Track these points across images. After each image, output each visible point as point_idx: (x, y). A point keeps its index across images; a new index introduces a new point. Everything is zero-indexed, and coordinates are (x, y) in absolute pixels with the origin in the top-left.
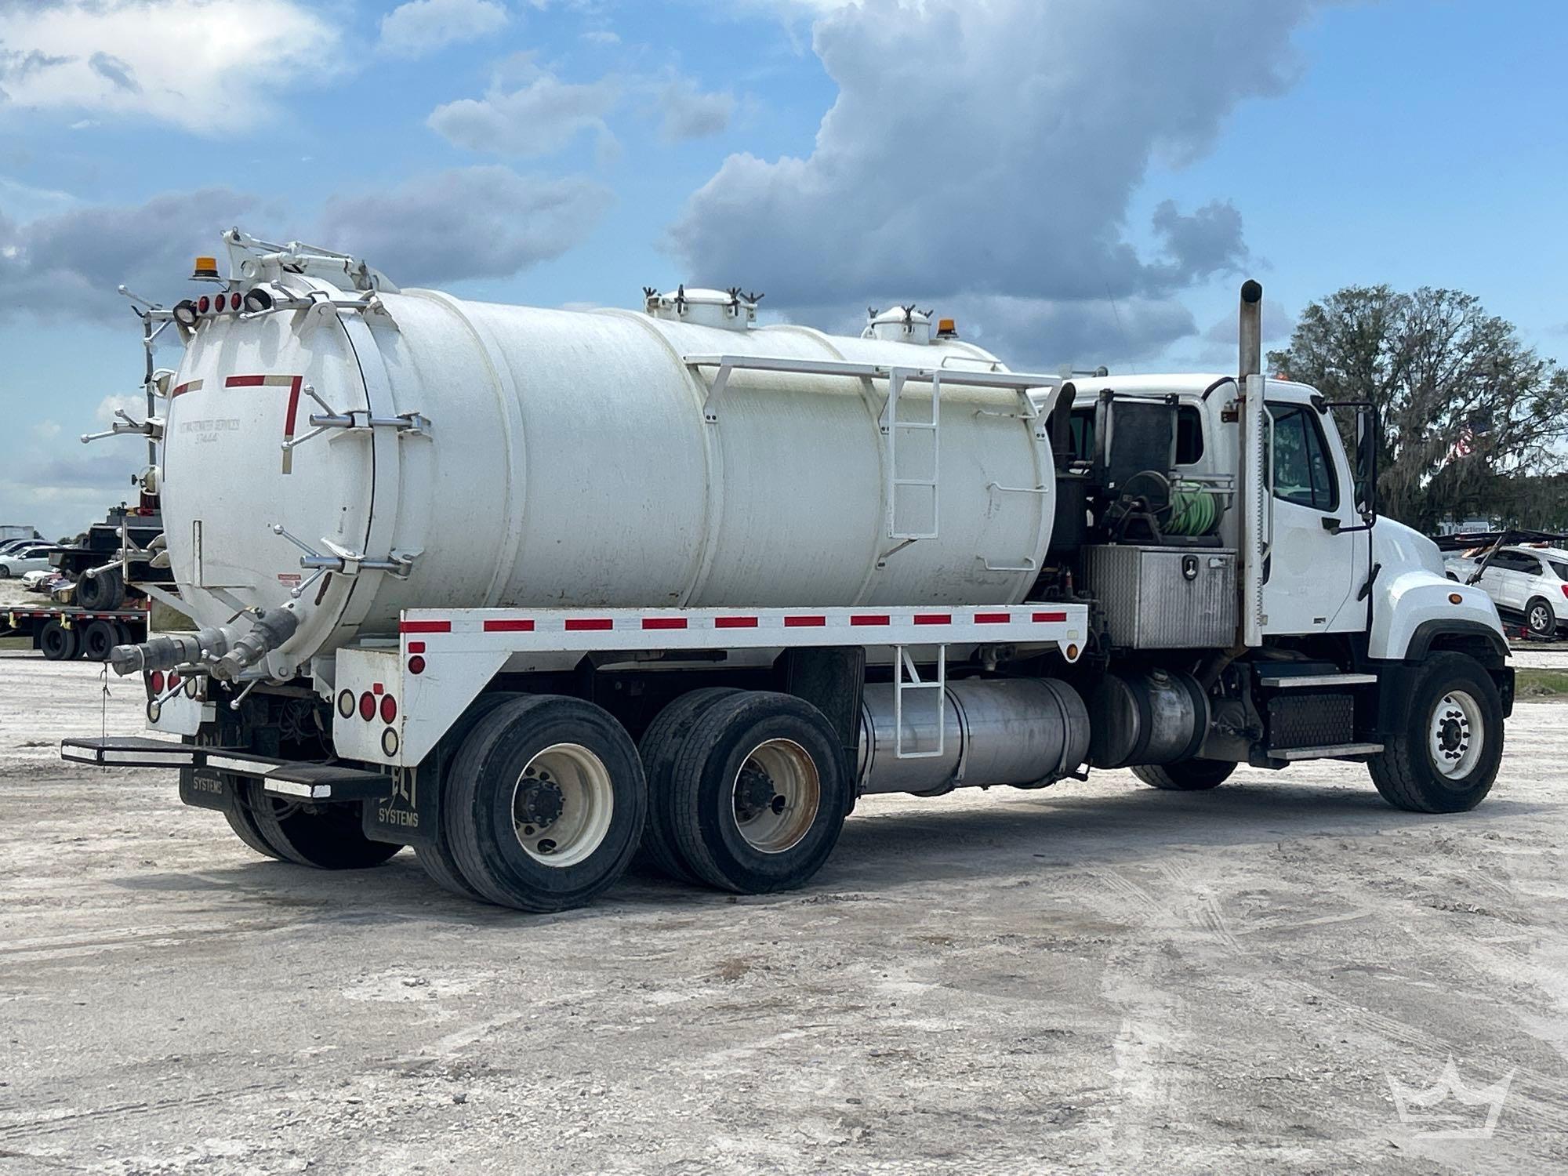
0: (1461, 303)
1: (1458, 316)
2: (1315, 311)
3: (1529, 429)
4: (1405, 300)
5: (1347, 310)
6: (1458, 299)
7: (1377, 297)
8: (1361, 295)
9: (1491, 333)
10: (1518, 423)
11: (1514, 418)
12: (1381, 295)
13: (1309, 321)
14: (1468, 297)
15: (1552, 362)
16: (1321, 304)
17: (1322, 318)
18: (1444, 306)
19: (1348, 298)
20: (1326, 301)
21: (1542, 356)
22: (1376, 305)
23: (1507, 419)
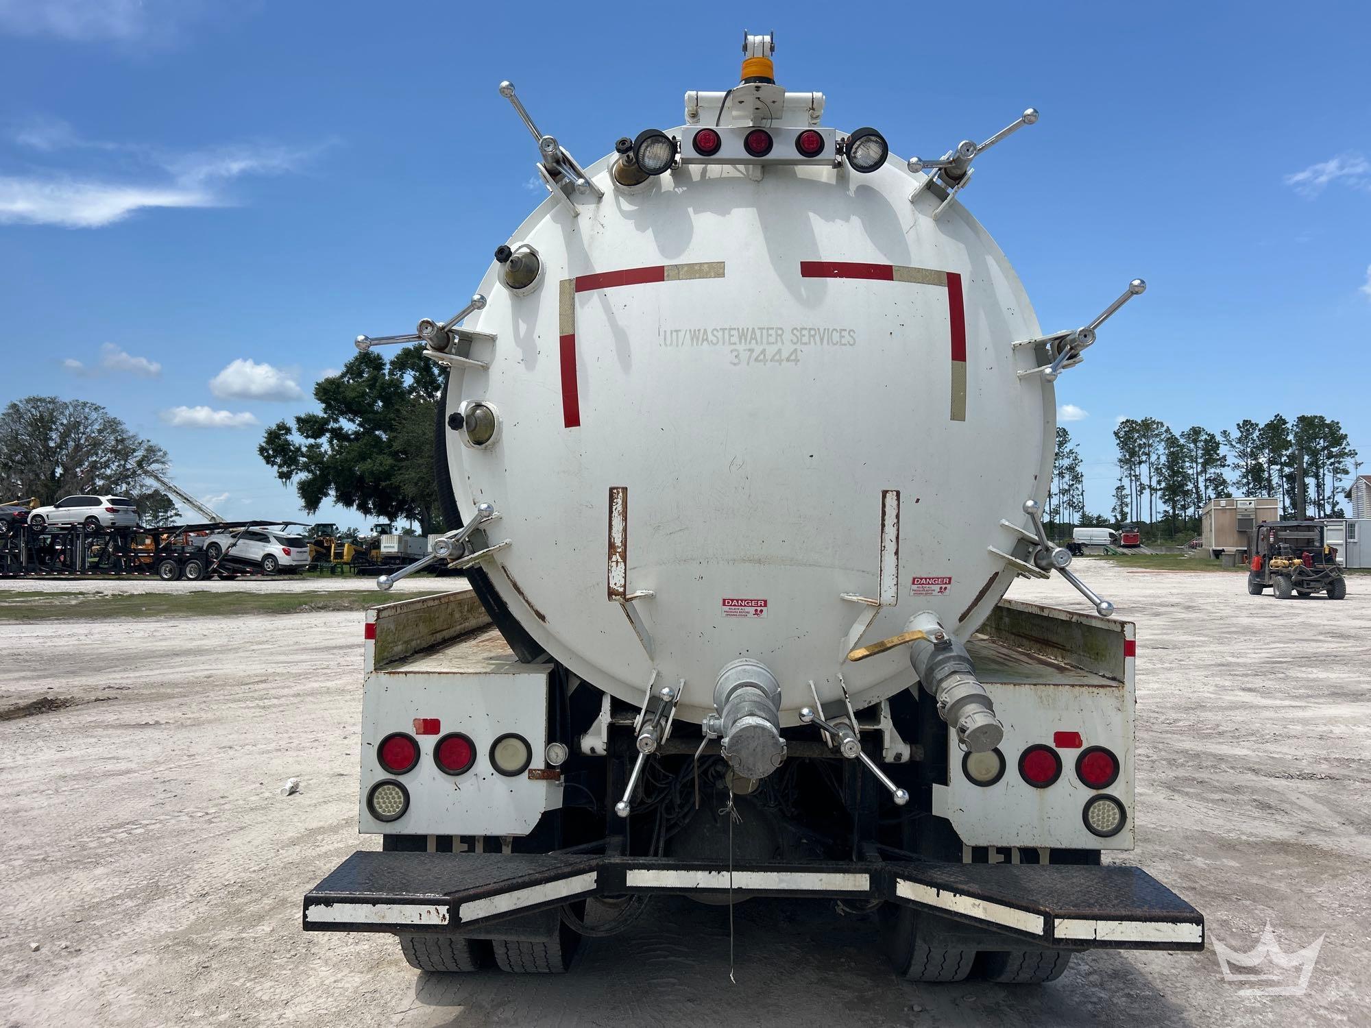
0: (95, 409)
1: (94, 415)
2: (14, 406)
3: (134, 472)
4: (65, 406)
5: (33, 407)
6: (94, 407)
7: (50, 402)
8: (40, 400)
9: (112, 425)
10: (129, 469)
11: (128, 466)
12: (53, 401)
13: (11, 411)
14: (99, 407)
15: (148, 441)
16: (18, 403)
17: (18, 410)
18: (87, 410)
19: (34, 401)
20: (21, 401)
21: (141, 437)
22: (51, 406)
23: (124, 466)
